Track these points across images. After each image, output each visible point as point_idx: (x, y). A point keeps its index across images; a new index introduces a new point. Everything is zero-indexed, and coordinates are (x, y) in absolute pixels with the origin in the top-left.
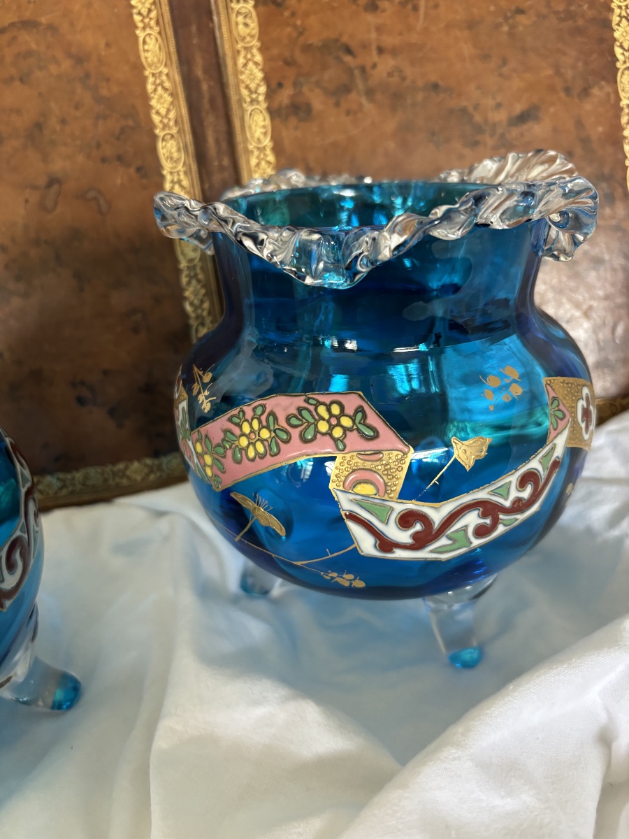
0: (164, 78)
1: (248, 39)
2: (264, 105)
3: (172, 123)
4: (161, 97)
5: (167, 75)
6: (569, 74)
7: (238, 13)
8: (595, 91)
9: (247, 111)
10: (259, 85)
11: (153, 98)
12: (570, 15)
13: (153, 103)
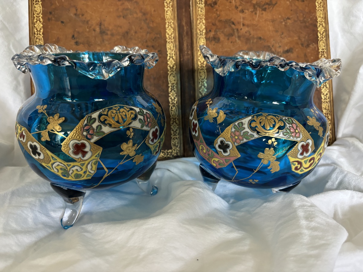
0: (172, 24)
1: (201, 16)
2: (204, 36)
3: (172, 38)
4: (170, 29)
5: (173, 23)
6: (303, 40)
7: (199, 7)
8: (311, 46)
9: (198, 37)
10: (203, 30)
11: (167, 29)
12: (304, 22)
13: (167, 31)
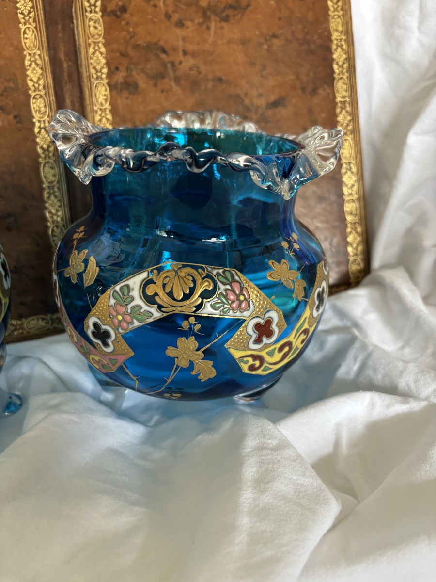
0: (37, 57)
1: (96, 37)
2: (105, 81)
3: (41, 88)
4: (34, 69)
5: (39, 56)
6: (305, 79)
7: (91, 20)
8: (321, 91)
9: (93, 83)
10: (102, 68)
11: (29, 69)
12: (306, 42)
13: (29, 73)
